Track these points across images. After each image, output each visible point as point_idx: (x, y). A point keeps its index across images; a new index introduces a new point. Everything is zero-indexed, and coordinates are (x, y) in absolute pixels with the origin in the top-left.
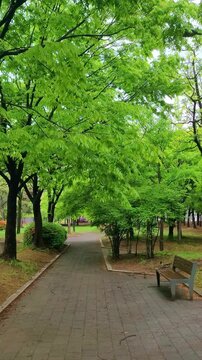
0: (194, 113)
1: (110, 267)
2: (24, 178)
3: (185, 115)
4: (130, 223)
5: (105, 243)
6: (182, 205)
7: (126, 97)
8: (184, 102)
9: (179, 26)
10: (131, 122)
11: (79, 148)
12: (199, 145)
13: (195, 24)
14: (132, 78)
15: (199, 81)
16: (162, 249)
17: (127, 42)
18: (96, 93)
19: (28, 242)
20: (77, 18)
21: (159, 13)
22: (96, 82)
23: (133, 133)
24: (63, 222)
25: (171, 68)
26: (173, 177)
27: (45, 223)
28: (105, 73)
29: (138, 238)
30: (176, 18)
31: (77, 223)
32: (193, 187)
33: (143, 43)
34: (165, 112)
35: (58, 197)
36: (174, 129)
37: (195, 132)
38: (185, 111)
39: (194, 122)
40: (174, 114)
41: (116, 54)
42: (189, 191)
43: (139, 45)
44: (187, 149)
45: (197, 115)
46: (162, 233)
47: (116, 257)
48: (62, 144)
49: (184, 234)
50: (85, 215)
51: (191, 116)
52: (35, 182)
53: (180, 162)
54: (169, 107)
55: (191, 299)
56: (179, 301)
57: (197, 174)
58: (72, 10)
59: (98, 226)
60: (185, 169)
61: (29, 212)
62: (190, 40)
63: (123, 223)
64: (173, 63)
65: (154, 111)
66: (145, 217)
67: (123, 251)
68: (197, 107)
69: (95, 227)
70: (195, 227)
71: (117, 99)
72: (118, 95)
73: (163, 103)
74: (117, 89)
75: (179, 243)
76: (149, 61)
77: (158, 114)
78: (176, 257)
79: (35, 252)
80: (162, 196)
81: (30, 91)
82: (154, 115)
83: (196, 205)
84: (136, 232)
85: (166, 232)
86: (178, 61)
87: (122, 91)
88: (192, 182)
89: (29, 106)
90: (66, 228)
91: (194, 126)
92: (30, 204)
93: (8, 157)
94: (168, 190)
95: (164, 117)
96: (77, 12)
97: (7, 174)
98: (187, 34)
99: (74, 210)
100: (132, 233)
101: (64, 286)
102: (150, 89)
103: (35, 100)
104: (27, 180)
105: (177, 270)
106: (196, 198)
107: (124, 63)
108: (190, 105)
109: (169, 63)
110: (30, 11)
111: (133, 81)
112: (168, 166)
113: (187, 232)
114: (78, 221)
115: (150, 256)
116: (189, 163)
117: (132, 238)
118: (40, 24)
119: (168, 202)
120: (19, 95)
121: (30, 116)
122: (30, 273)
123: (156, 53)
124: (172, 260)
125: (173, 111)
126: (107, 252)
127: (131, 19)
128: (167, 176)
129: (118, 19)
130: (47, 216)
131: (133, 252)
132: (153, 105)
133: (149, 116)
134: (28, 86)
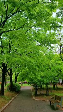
0: (60, 49)
1: (34, 98)
2: (8, 69)
3: (57, 50)
4: (41, 83)
5: (33, 90)
6: (57, 78)
7: (39, 44)
8: (57, 46)
9: (55, 25)
10: (41, 52)
11: (25, 60)
12: (62, 59)
13: (60, 24)
14: (41, 39)
15: (61, 40)
16: (51, 92)
17: (40, 28)
18: (30, 43)
19: (8, 89)
20: (25, 22)
21: (49, 21)
22: (30, 40)
23: (42, 55)
24: (19, 83)
25: (53, 36)
26: (54, 69)
27: (14, 83)
28: (33, 37)
29: (43, 88)
30: (54, 22)
31: (24, 83)
32: (61, 72)
33: (44, 29)
34: (51, 49)
35: (18, 74)
36: (54, 54)
37: (61, 55)
38: (57, 48)
39: (60, 52)
40: (54, 49)
41: (36, 32)
42: (59, 73)
43: (43, 29)
44: (58, 60)
45: (61, 50)
46: (51, 87)
47: (36, 95)
48: (19, 59)
49: (58, 87)
50: (26, 80)
51: (59, 50)
52: (11, 70)
53: (56, 64)
54: (53, 47)
55: (61, 110)
56: (57, 110)
57: (62, 68)
58: (23, 20)
59: (31, 84)
60: (58, 66)
61: (9, 79)
62: (58, 28)
63: (38, 84)
64: (54, 35)
65: (48, 48)
66: (46, 81)
67: (39, 93)
68: (61, 47)
69: (30, 85)
70: (62, 85)
71: (37, 45)
72: (37, 44)
73: (51, 46)
74: (37, 42)
75: (57, 90)
76: (46, 34)
77: (49, 49)
78: (56, 95)
79: (10, 93)
80: (51, 75)
81: (10, 42)
82: (48, 50)
83: (62, 77)
84: (43, 86)
85: (52, 86)
86: (55, 34)
87: (38, 42)
88: (60, 70)
89: (10, 47)
90: (20, 85)
91: (60, 53)
92: (9, 77)
93: (3, 63)
94: (53, 73)
95: (51, 50)
96: (25, 20)
97: (2, 68)
98: (57, 27)
99: (23, 79)
100: (42, 87)
101: (19, 105)
102: (47, 42)
103: (12, 45)
104: (9, 69)
105: (56, 99)
106: (62, 75)
107: (39, 34)
108: (59, 47)
109: (52, 35)
110: (11, 20)
111: (42, 40)
112: (52, 65)
113: (59, 86)
114: (24, 82)
115: (47, 95)
116: (59, 64)
117: (42, 88)
118: (14, 23)
119: (53, 77)
120: (7, 43)
121: (10, 50)
122: (8, 100)
123: (48, 32)
124: (55, 96)
125: (54, 48)
126: (33, 93)
127: (41, 23)
128: (52, 68)
129: (37, 22)
130: (14, 81)
131: (42, 93)
132: (48, 47)
133: (46, 50)
134: (10, 41)
